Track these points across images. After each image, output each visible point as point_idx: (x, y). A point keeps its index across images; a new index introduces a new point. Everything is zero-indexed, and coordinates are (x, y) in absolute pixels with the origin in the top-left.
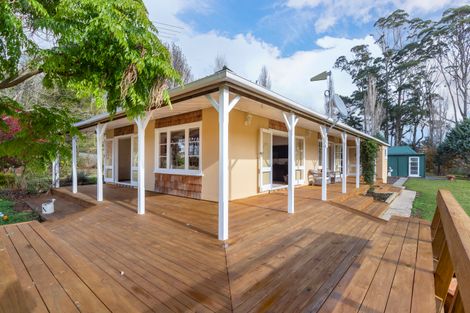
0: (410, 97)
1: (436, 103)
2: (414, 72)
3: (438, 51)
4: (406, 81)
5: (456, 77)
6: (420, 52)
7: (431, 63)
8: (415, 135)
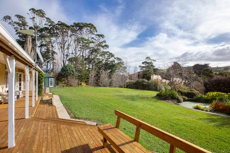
0: (46, 50)
1: (55, 55)
2: (47, 40)
3: (56, 35)
4: (44, 43)
5: (61, 47)
6: (49, 32)
7: (53, 39)
8: (47, 67)
